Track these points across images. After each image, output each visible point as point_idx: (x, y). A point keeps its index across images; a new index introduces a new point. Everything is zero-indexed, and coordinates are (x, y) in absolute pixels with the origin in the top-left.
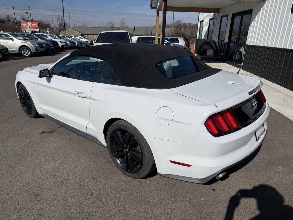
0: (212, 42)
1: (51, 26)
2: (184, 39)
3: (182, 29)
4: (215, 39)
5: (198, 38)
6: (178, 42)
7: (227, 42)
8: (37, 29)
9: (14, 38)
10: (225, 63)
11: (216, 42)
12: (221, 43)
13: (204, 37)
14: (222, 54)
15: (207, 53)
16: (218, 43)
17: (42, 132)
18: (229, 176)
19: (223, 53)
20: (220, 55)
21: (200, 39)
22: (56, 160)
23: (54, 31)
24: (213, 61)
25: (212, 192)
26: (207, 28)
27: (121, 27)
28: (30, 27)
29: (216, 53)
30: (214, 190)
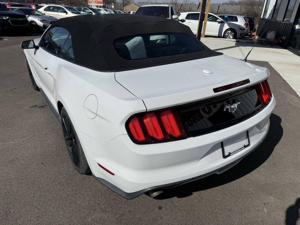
0: (276, 22)
1: (117, 2)
2: (244, 17)
3: (255, 7)
4: (280, 18)
5: (262, 17)
6: (237, 21)
7: (293, 22)
8: (102, 4)
9: (68, 11)
10: (285, 49)
11: (280, 22)
12: (286, 23)
13: (268, 16)
14: (284, 38)
15: (267, 36)
16: (283, 23)
17: (34, 106)
18: (193, 194)
19: (286, 37)
20: (281, 39)
21: (264, 19)
22: (24, 137)
23: (118, 7)
24: (271, 46)
25: (157, 210)
26: (274, 5)
27: (185, 2)
28: (95, 1)
29: (277, 36)
30: (160, 208)
